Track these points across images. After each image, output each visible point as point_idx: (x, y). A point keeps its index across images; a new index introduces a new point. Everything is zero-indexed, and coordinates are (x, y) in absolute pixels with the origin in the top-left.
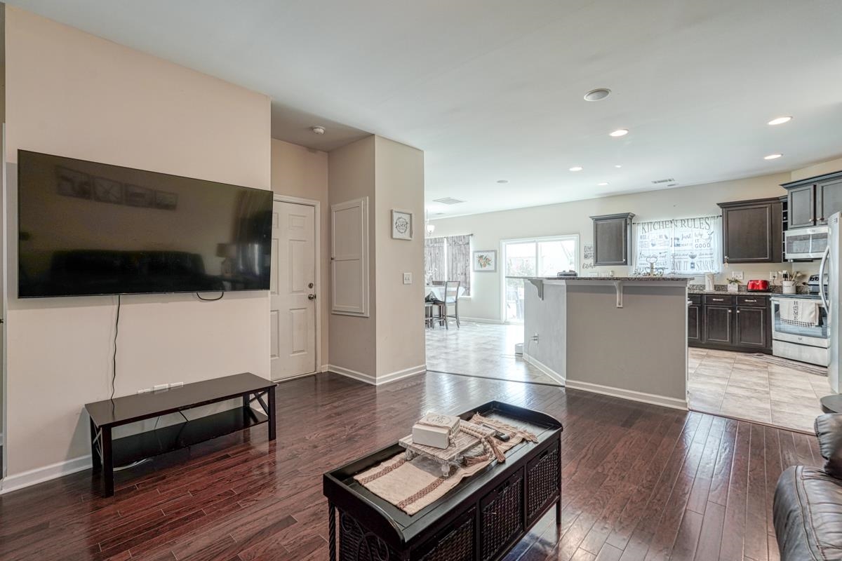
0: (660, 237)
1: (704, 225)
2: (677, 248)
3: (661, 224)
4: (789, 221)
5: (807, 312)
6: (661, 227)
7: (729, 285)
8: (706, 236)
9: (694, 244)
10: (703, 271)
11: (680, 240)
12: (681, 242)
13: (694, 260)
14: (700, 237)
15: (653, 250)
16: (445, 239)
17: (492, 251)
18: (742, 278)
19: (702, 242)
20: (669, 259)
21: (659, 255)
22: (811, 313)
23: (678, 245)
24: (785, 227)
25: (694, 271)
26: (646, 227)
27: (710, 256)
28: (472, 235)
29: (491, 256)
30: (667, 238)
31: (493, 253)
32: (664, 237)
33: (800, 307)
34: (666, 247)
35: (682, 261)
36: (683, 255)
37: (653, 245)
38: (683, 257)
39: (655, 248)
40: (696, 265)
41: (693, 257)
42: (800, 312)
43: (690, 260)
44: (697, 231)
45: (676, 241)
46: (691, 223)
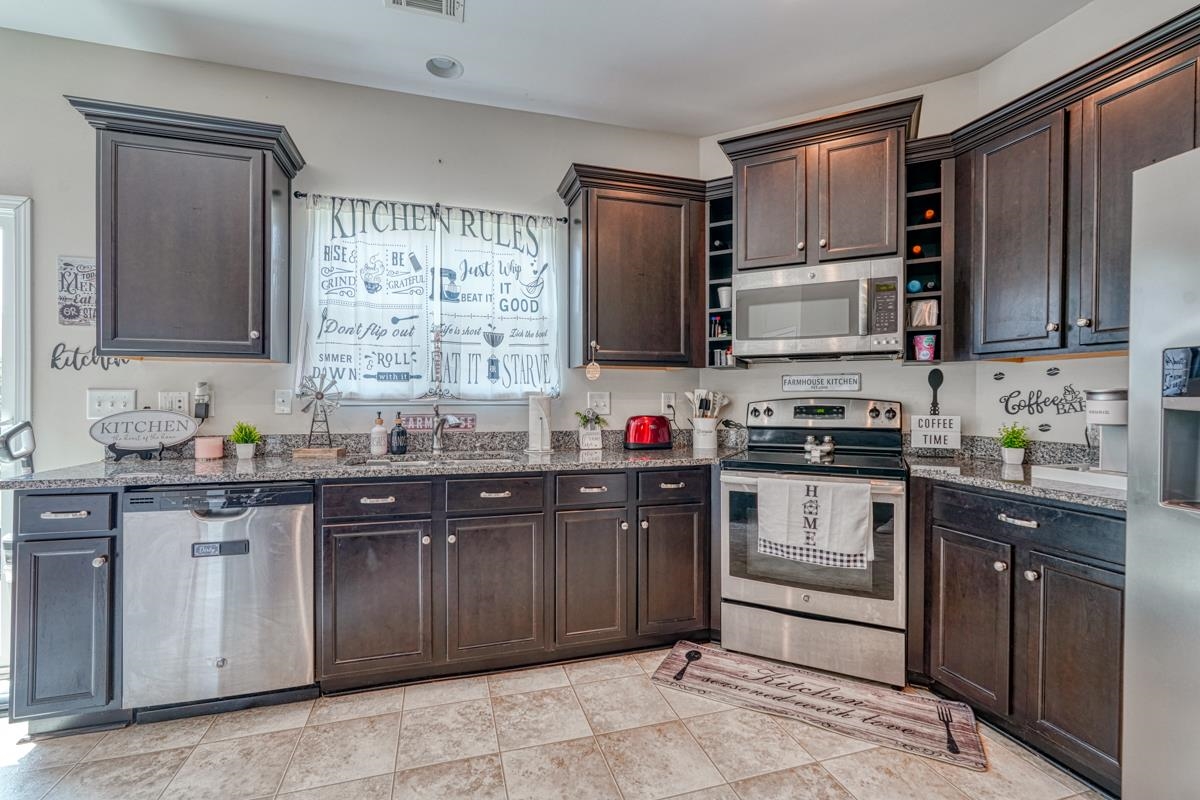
0: (396, 258)
1: (525, 241)
2: (449, 306)
3: (399, 212)
4: (737, 251)
5: (846, 521)
6: (400, 223)
7: (582, 431)
8: (528, 276)
9: (498, 297)
10: (519, 389)
11: (458, 282)
12: (462, 286)
13: (500, 352)
14: (512, 276)
15: (369, 305)
18: (607, 411)
19: (517, 291)
20: (423, 341)
21: (391, 328)
22: (859, 522)
23: (452, 297)
24: (722, 267)
25: (499, 388)
26: (346, 216)
27: (535, 340)
30: (417, 267)
32: (406, 258)
33: (825, 504)
34: (416, 299)
35: (465, 351)
36: (467, 332)
37: (372, 288)
38: (465, 338)
39: (377, 298)
40: (501, 365)
41: (494, 340)
42: (824, 521)
43: (486, 350)
44: (508, 256)
45: (446, 280)
46: (490, 225)
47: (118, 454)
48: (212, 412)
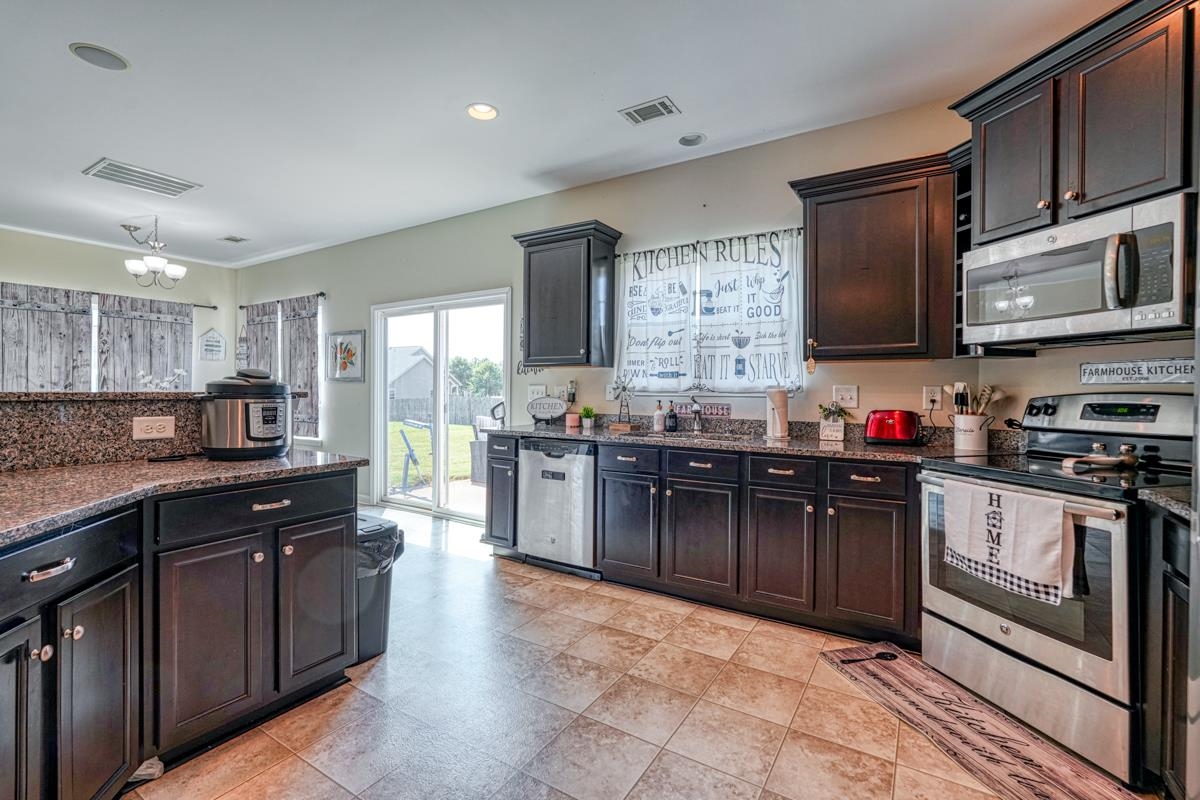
0: (671, 288)
1: (769, 255)
2: (708, 319)
3: (673, 253)
4: (975, 226)
5: (1033, 542)
6: (673, 262)
7: (823, 423)
8: (771, 284)
9: (745, 306)
10: (763, 383)
11: (714, 299)
12: (716, 302)
13: (746, 353)
14: (756, 286)
15: (654, 324)
16: (279, 306)
17: (358, 332)
18: (854, 404)
19: (763, 300)
20: (689, 348)
21: (668, 339)
22: (1048, 547)
23: (709, 311)
24: (964, 243)
25: (744, 382)
26: (641, 264)
27: (778, 340)
28: (322, 294)
29: (356, 342)
30: (684, 292)
31: (359, 337)
32: (677, 286)
33: (1009, 517)
34: (683, 316)
35: (719, 353)
36: (720, 338)
37: (656, 311)
38: (719, 343)
39: (659, 318)
40: (747, 364)
41: (740, 343)
42: (1007, 538)
43: (734, 352)
44: (748, 271)
45: (705, 299)
46: (737, 247)
47: (538, 421)
48: (577, 399)
